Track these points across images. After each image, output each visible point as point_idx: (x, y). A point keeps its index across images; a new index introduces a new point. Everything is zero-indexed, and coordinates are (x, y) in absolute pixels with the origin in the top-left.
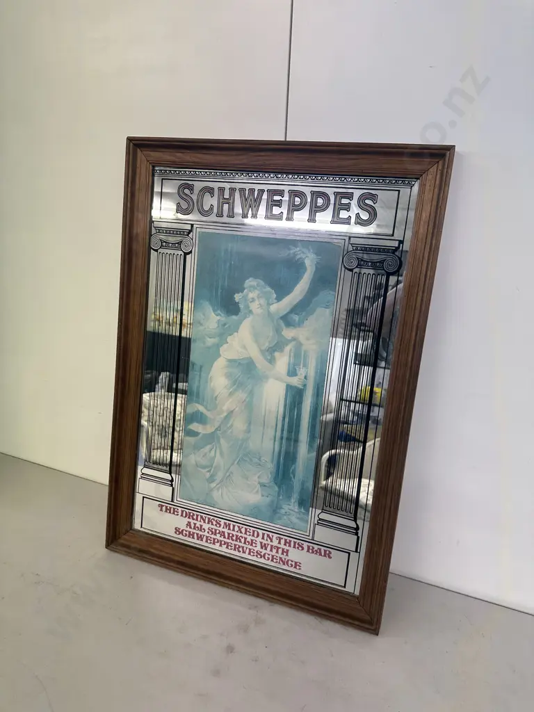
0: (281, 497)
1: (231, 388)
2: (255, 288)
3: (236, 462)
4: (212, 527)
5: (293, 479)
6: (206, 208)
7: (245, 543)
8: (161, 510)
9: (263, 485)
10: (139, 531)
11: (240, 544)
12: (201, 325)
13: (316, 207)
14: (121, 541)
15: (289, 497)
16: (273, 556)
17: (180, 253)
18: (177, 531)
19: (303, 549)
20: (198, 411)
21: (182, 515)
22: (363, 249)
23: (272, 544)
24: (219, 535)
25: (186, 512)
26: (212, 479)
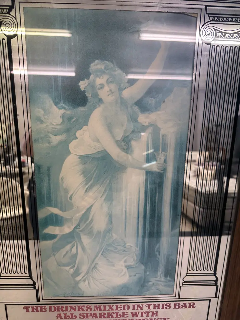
0: (148, 273)
1: (86, 184)
2: (102, 72)
3: (101, 253)
4: (83, 312)
5: (158, 256)
7: (117, 317)
8: (28, 311)
9: (129, 267)
12: (42, 122)
15: (156, 271)
17: (2, 36)
19: (170, 307)
20: (52, 215)
21: (50, 310)
22: (220, 19)
23: (142, 311)
24: (91, 317)
25: (54, 307)
26: (77, 273)
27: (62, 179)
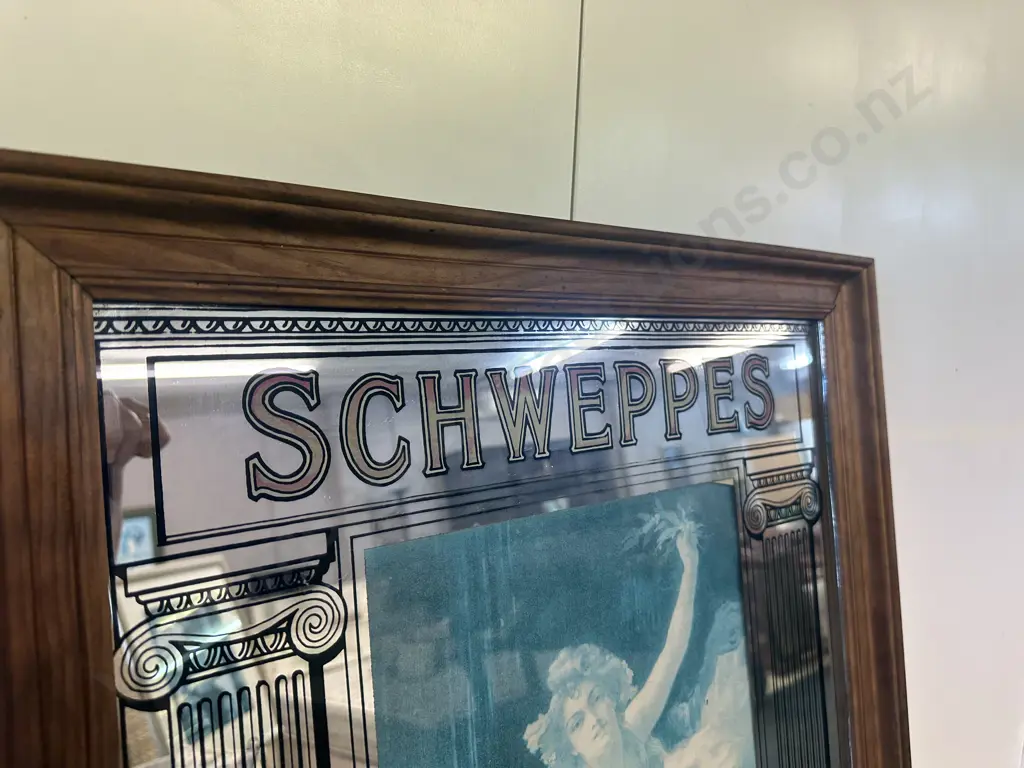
6: (382, 451)
13: (677, 398)
22: (768, 480)
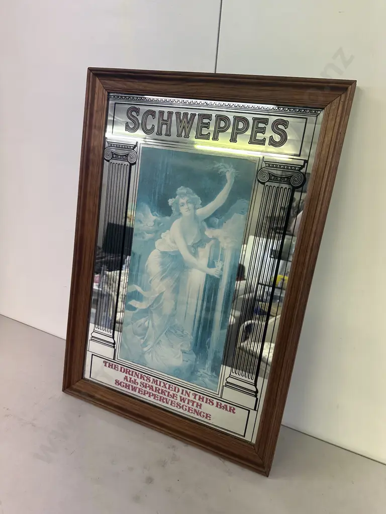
0: (198, 363)
1: (162, 274)
2: (185, 195)
3: (165, 332)
4: (143, 381)
5: (208, 349)
6: (149, 127)
7: (168, 396)
8: (105, 366)
9: (184, 352)
10: (88, 380)
11: (164, 396)
12: (141, 222)
13: (238, 129)
14: (74, 387)
15: (205, 363)
16: (189, 408)
17: (127, 163)
18: (117, 382)
19: (213, 404)
20: (136, 292)
21: (121, 371)
22: (274, 166)
23: (189, 398)
24: (149, 388)
25: (124, 368)
26: (145, 344)
27: (147, 266)
